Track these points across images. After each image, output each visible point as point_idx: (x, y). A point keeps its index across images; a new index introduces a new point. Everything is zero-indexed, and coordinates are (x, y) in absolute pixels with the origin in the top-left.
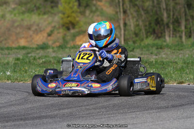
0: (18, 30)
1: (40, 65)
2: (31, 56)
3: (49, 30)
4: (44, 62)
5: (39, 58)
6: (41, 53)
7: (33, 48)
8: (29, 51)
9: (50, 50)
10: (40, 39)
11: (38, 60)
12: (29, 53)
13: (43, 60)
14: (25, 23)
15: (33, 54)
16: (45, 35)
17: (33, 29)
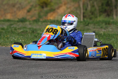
0: (6, 7)
1: (19, 33)
2: (13, 27)
3: (28, 7)
4: (23, 32)
5: (19, 29)
6: (21, 24)
7: (15, 21)
8: (12, 23)
9: (28, 23)
10: (21, 14)
11: (18, 30)
12: (12, 25)
13: (22, 30)
14: (11, 2)
15: (15, 26)
16: (26, 11)
17: (17, 6)
